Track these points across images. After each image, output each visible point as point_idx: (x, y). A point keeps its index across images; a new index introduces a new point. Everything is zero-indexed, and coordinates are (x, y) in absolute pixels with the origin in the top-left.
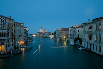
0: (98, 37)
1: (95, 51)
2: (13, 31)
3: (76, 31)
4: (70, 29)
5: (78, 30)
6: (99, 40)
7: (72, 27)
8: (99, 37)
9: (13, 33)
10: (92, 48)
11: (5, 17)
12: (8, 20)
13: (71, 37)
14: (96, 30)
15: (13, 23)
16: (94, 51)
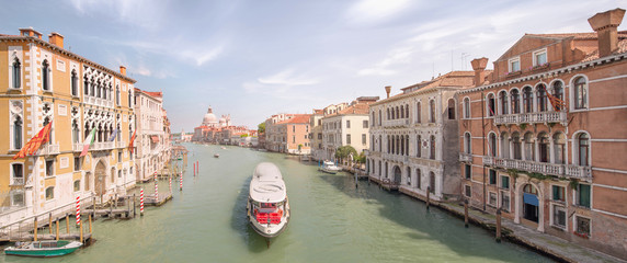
0: (425, 144)
1: (417, 191)
2: (133, 121)
3: (340, 123)
4: (316, 119)
5: (348, 121)
6: (429, 154)
7: (325, 110)
8: (429, 143)
9: (133, 129)
10: (404, 181)
11: (108, 71)
12: (118, 81)
13: (320, 145)
14: (419, 122)
15: (133, 91)
16: (411, 190)
